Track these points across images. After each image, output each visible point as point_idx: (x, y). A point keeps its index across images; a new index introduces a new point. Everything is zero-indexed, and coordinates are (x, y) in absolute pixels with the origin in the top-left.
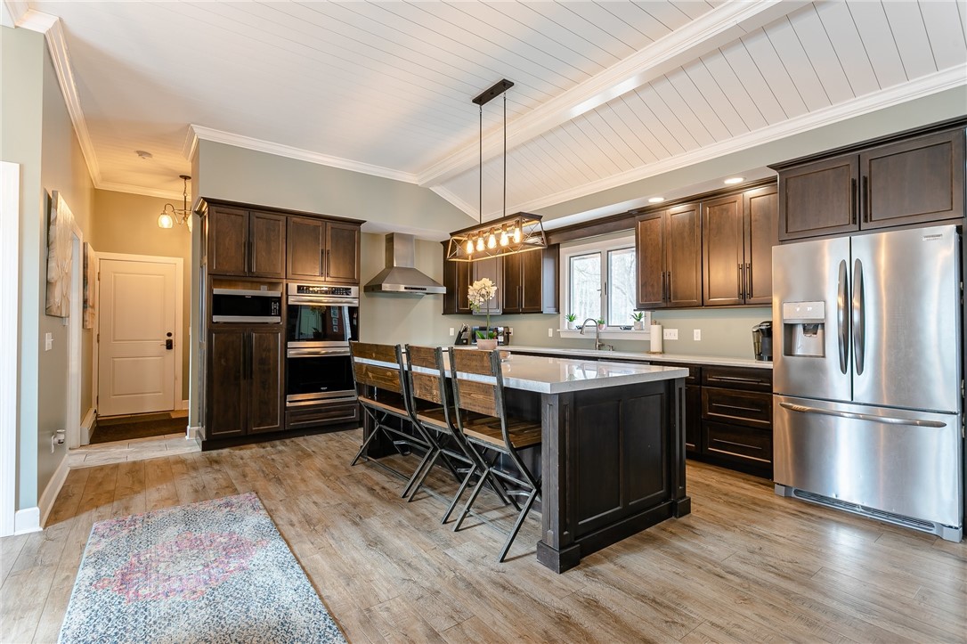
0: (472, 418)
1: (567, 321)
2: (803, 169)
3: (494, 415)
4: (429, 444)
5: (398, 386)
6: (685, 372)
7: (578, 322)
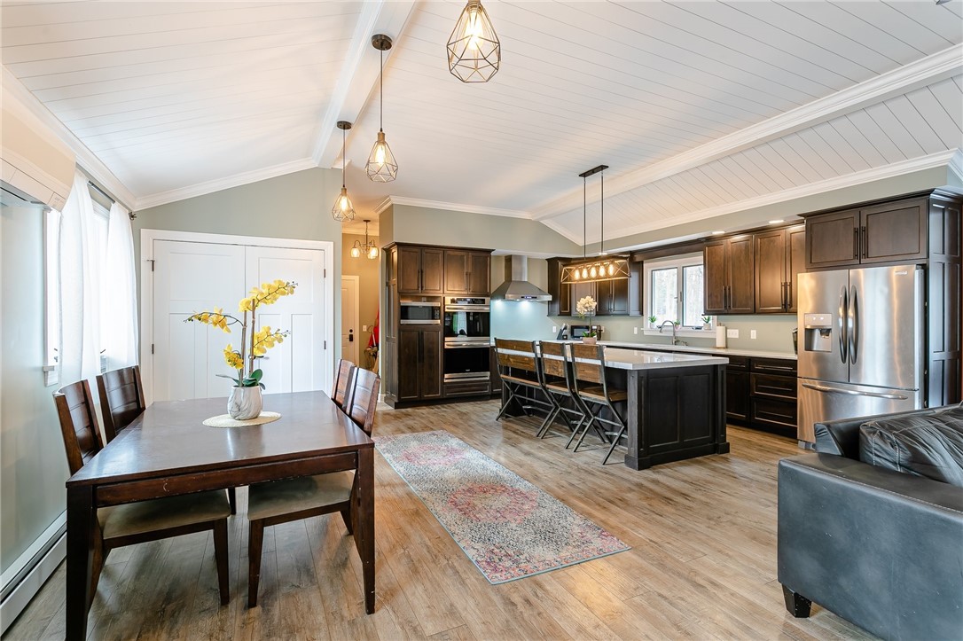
0: (584, 385)
1: (650, 322)
2: (822, 219)
3: (599, 382)
4: (553, 405)
5: (534, 367)
6: (726, 361)
7: (658, 323)
